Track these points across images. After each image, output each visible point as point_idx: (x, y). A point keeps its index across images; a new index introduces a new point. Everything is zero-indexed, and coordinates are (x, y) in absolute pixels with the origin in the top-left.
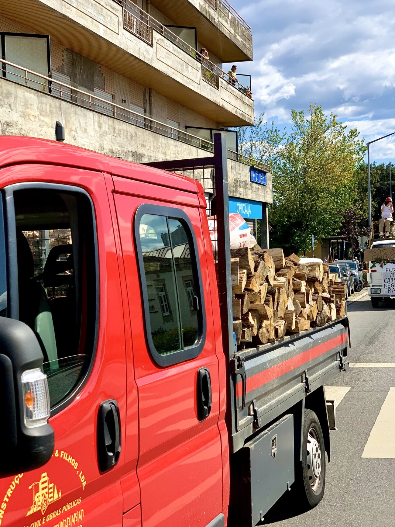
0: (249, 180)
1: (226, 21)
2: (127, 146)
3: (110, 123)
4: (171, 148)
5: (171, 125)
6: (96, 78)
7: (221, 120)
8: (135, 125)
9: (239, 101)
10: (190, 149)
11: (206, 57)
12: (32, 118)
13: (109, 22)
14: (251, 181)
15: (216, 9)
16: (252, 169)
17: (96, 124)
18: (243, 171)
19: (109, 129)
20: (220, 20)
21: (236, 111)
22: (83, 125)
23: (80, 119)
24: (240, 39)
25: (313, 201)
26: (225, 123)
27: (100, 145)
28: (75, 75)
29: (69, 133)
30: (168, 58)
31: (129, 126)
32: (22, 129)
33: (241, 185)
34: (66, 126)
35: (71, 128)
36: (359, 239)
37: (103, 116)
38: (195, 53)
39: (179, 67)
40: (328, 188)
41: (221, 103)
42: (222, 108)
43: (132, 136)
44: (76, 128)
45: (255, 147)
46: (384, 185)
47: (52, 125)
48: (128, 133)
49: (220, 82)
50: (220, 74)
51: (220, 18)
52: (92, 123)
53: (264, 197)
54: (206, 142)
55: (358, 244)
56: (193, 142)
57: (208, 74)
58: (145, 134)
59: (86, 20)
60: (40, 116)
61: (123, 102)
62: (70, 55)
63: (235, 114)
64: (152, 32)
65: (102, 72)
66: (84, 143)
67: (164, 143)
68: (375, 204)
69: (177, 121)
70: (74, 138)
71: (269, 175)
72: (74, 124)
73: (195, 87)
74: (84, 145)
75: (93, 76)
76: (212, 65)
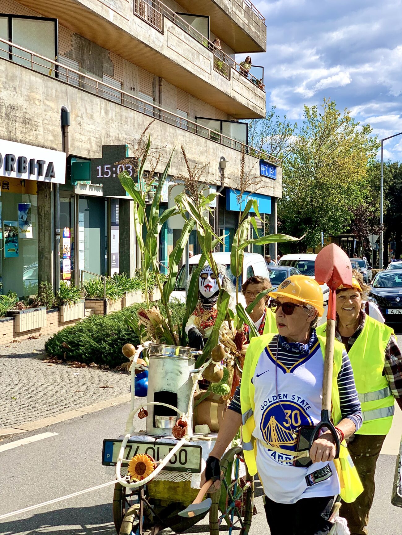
0: (258, 174)
1: (240, 11)
2: (134, 134)
3: (117, 110)
4: (179, 138)
5: (181, 115)
6: (105, 65)
7: (233, 111)
8: (143, 114)
9: (251, 92)
10: (199, 140)
11: (218, 47)
12: (37, 102)
13: (119, 7)
14: (260, 175)
16: (262, 162)
17: (103, 111)
18: (253, 164)
19: (116, 116)
20: (234, 9)
21: (248, 103)
22: (89, 111)
23: (87, 106)
24: (254, 30)
25: (324, 197)
26: (236, 115)
27: (106, 132)
28: (84, 60)
29: (75, 118)
30: (179, 46)
31: (136, 114)
32: (26, 113)
33: (250, 178)
34: (72, 111)
35: (77, 114)
36: (370, 237)
37: (110, 103)
38: (207, 43)
39: (191, 56)
40: (340, 185)
41: (232, 94)
42: (233, 100)
43: (139, 125)
44: (82, 114)
45: (266, 141)
46: (397, 184)
47: (58, 110)
48: (136, 121)
49: (231, 73)
50: (232, 65)
51: (233, 7)
52: (99, 109)
53: (274, 192)
54: (216, 134)
55: (368, 242)
56: (202, 133)
57: (220, 63)
59: (96, 5)
60: (45, 101)
61: (131, 90)
62: (79, 41)
63: (246, 106)
64: (163, 20)
65: (111, 59)
66: (90, 130)
67: (172, 132)
68: (388, 202)
69: (186, 111)
70: (80, 124)
71: (279, 169)
72: (80, 110)
73: (206, 77)
74: (89, 131)
75: (101, 62)
76: (224, 55)
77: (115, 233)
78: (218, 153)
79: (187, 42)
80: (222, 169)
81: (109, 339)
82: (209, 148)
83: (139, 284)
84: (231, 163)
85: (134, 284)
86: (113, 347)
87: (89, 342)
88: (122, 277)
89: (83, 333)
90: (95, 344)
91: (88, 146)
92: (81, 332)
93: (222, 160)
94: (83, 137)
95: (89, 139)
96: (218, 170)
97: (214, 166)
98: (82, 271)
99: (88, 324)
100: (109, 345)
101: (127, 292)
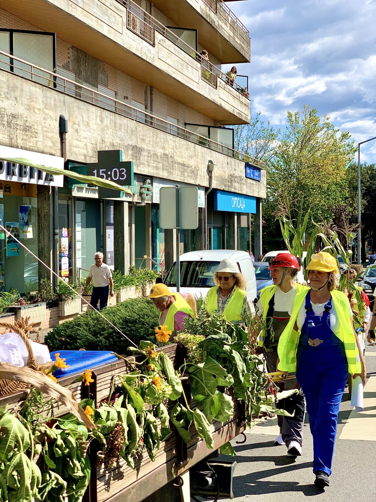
0: (244, 175)
1: (226, 25)
2: (128, 140)
3: (111, 117)
4: (170, 143)
5: (171, 121)
6: (100, 76)
7: (220, 118)
8: (136, 121)
9: (236, 100)
10: (188, 145)
11: (205, 58)
12: (36, 111)
13: (113, 22)
14: (246, 177)
15: (216, 13)
16: (247, 165)
17: (98, 119)
18: (238, 167)
19: (110, 123)
20: (220, 23)
21: (233, 110)
22: (85, 119)
23: (83, 114)
24: (239, 42)
25: (306, 197)
26: (222, 121)
27: (101, 139)
28: (81, 71)
29: (72, 126)
30: (169, 57)
31: (130, 121)
32: (27, 121)
33: (236, 180)
34: (69, 119)
35: (74, 121)
37: (105, 111)
38: (195, 54)
39: (180, 66)
40: (320, 186)
41: (219, 102)
42: (220, 107)
43: (132, 131)
44: (79, 122)
45: (251, 145)
46: (373, 184)
47: (56, 118)
48: (129, 128)
49: (218, 82)
50: (219, 75)
51: (220, 21)
52: (94, 117)
53: (258, 192)
54: (204, 139)
56: (191, 138)
57: (208, 74)
58: (145, 129)
59: (92, 20)
60: (44, 109)
61: (125, 99)
62: (75, 53)
63: (232, 112)
64: (154, 33)
65: (105, 70)
66: (87, 136)
67: (163, 138)
68: (365, 202)
69: (177, 118)
70: (77, 131)
71: (263, 172)
72: (77, 118)
73: (194, 86)
74: (86, 138)
75: (97, 73)
76: (211, 65)
77: (110, 232)
78: (206, 157)
79: (176, 54)
80: (209, 171)
81: (105, 333)
82: (198, 152)
83: (132, 280)
84: (219, 166)
85: (128, 280)
86: (109, 340)
87: (87, 335)
88: (117, 274)
89: (80, 327)
90: (92, 338)
91: (85, 152)
92: (78, 326)
93: (210, 163)
94: (80, 143)
95: (86, 145)
96: (206, 173)
97: (202, 169)
98: (80, 269)
99: (85, 319)
100: (105, 338)
101: (121, 288)
